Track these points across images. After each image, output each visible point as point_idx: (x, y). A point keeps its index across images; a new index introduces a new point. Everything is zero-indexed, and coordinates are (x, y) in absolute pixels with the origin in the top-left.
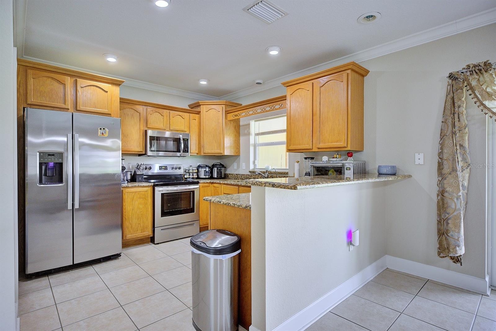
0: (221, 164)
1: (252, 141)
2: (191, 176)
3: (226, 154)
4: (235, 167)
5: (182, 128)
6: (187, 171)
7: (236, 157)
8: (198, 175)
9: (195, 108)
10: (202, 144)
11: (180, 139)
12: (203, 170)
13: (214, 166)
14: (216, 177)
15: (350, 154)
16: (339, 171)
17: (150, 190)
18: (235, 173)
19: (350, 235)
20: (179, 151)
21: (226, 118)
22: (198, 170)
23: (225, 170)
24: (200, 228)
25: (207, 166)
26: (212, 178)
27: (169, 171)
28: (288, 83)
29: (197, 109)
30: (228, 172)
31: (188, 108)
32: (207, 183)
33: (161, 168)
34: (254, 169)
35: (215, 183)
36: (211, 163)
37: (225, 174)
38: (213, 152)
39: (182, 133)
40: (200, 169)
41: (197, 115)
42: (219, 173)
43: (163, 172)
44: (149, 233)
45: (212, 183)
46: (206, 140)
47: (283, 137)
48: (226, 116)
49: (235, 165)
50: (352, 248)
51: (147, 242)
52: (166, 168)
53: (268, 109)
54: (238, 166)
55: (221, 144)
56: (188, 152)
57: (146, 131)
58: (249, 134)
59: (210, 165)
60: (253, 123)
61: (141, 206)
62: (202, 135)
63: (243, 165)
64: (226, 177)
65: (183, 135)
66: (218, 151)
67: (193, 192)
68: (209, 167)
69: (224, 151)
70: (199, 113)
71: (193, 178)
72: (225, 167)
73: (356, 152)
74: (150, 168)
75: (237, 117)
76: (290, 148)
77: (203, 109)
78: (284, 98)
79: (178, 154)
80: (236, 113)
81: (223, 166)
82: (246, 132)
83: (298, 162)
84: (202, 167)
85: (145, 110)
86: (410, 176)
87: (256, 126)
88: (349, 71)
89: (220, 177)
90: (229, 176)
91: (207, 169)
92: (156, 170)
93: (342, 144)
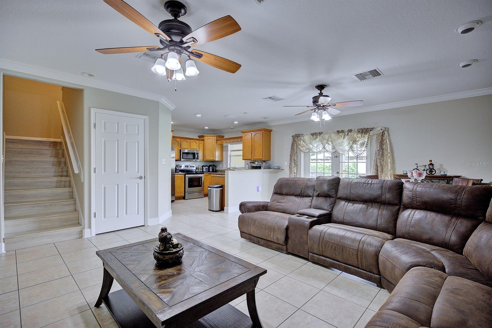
0: (214, 165)
1: (229, 154)
2: (199, 171)
3: (216, 160)
4: (221, 167)
5: (196, 147)
6: (197, 168)
7: (221, 161)
8: (202, 170)
9: (201, 137)
10: (205, 155)
11: (195, 153)
12: (205, 167)
13: (210, 166)
14: (211, 171)
15: (264, 161)
16: (259, 168)
17: (183, 176)
18: (221, 169)
19: (258, 188)
20: (194, 159)
21: (217, 143)
22: (202, 168)
23: (216, 168)
24: (204, 195)
25: (207, 166)
26: (209, 171)
27: (189, 168)
28: (243, 132)
29: (202, 139)
30: (217, 169)
31: (198, 138)
32: (208, 174)
33: (186, 166)
34: (230, 167)
35: (212, 174)
36: (208, 164)
37: (215, 170)
38: (210, 159)
39: (196, 150)
40: (203, 167)
41: (203, 141)
42: (213, 169)
43: (186, 168)
44: (183, 194)
45: (210, 174)
46: (207, 153)
47: (241, 153)
48: (216, 142)
49: (221, 165)
50: (259, 192)
51: (182, 199)
52: (188, 167)
53: (235, 141)
54: (222, 166)
55: (214, 155)
56: (198, 159)
57: (180, 150)
58: (227, 151)
59: (208, 165)
60: (229, 146)
61: (180, 183)
62: (205, 151)
63: (225, 166)
64: (216, 171)
65: (196, 151)
66: (213, 159)
67: (201, 177)
68: (208, 167)
69: (215, 159)
70: (203, 140)
71: (200, 172)
72: (216, 167)
73: (268, 160)
74: (181, 167)
75: (222, 143)
76: (244, 159)
77: (206, 138)
78: (241, 137)
79: (194, 160)
80: (222, 141)
81: (215, 166)
82: (226, 149)
83: (248, 164)
84: (204, 166)
85: (180, 140)
86: (284, 170)
87: (231, 147)
88: (263, 131)
89: (213, 171)
90: (218, 171)
91: (207, 167)
92: (183, 168)
93: (261, 158)
